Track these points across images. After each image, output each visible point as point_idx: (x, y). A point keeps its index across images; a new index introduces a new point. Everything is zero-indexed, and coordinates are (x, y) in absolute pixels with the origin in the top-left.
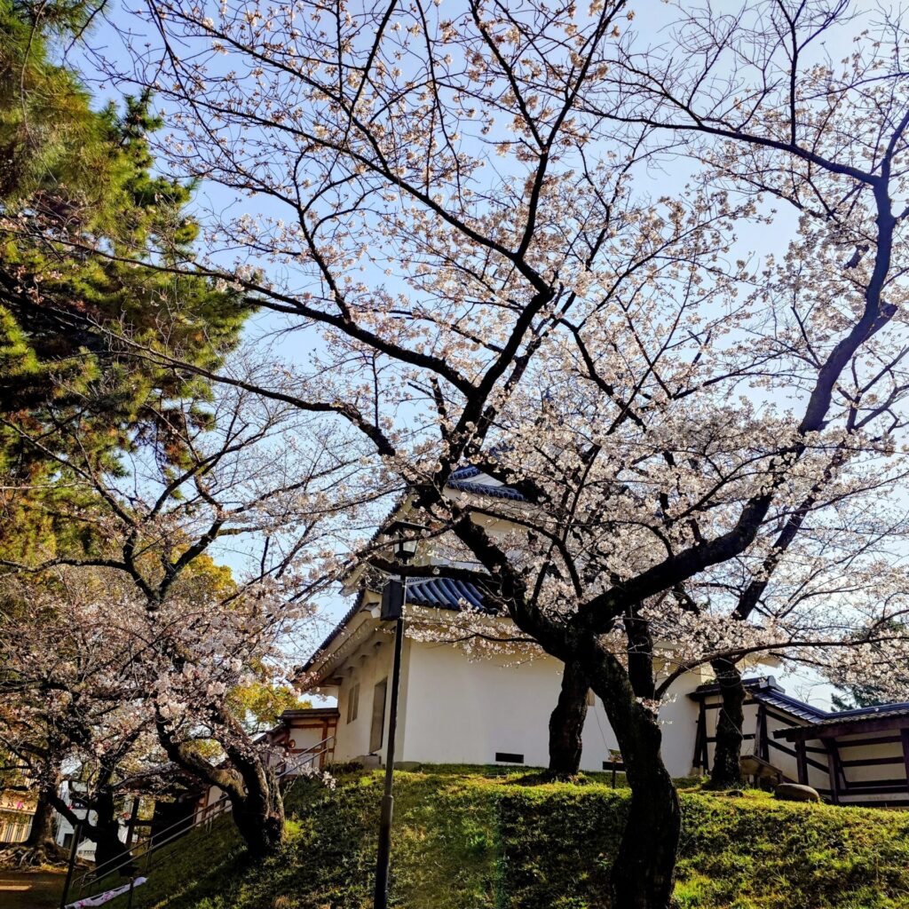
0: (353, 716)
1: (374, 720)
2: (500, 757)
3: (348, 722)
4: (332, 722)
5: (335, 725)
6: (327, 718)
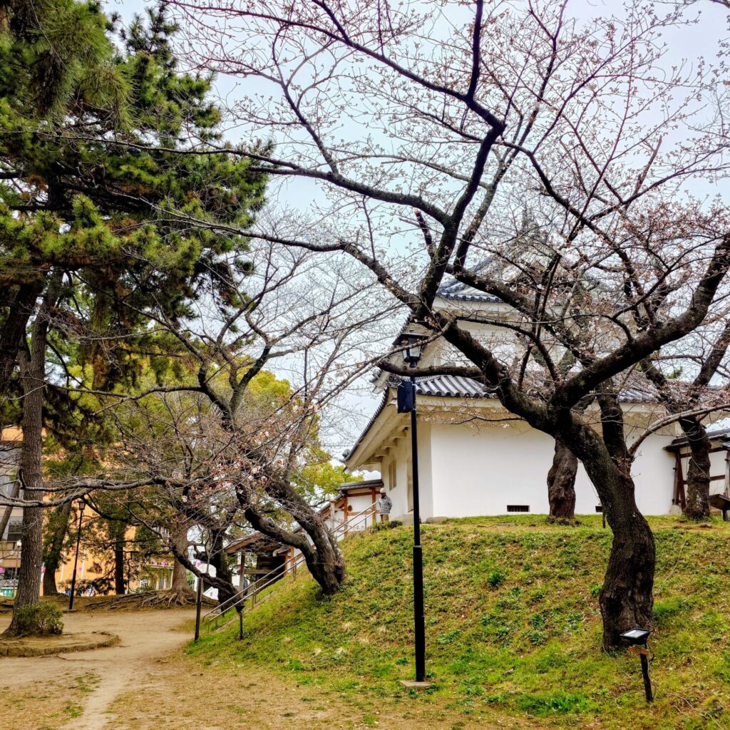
0: (393, 485)
1: (409, 486)
2: (510, 508)
3: (391, 488)
6: (373, 489)
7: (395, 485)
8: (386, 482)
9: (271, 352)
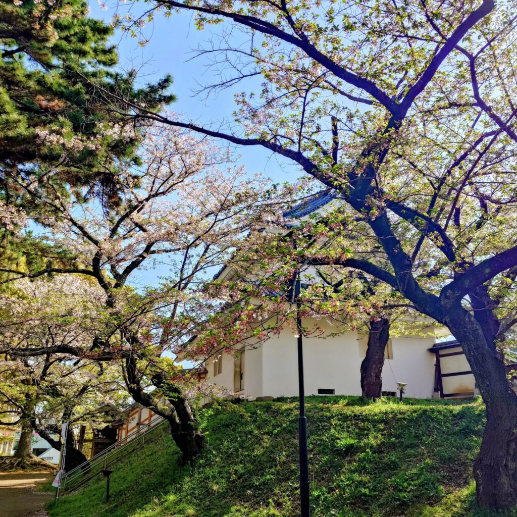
0: (218, 369)
1: (235, 372)
2: (320, 391)
3: (214, 376)
4: (202, 376)
5: (204, 378)
6: (200, 375)
7: (220, 372)
8: (211, 369)
9: (152, 249)
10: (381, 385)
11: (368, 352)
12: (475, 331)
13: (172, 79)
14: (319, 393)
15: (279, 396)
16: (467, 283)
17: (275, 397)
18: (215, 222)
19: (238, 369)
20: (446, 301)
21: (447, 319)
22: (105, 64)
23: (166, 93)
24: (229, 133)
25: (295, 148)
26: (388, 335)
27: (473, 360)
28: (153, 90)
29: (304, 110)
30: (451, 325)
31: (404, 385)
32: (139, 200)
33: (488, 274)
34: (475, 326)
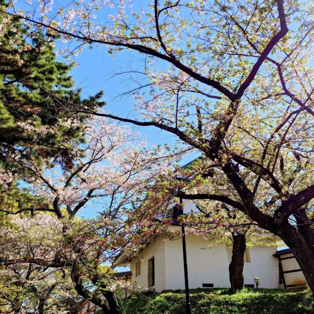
0: (138, 273)
1: (149, 274)
2: (204, 285)
3: (136, 276)
4: (128, 277)
5: (130, 278)
6: (127, 276)
7: (139, 274)
8: (134, 273)
9: (92, 194)
10: (243, 279)
11: (233, 258)
12: (299, 239)
13: (103, 92)
14: (203, 286)
15: (177, 289)
16: (290, 207)
17: (174, 290)
18: (130, 176)
19: (151, 272)
20: (278, 220)
21: (280, 232)
22: (66, 86)
23: (100, 100)
24: (133, 119)
25: (174, 126)
26: (246, 246)
27: (300, 260)
28: (92, 99)
29: (178, 102)
30: (283, 236)
31: (259, 280)
32: (83, 164)
33: (303, 200)
34: (299, 236)
